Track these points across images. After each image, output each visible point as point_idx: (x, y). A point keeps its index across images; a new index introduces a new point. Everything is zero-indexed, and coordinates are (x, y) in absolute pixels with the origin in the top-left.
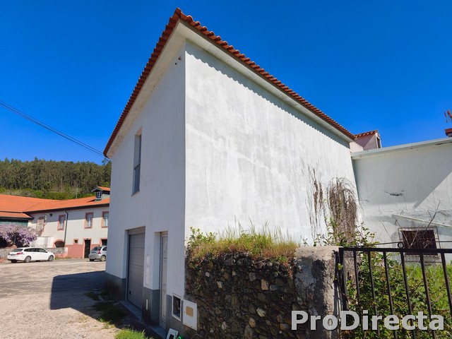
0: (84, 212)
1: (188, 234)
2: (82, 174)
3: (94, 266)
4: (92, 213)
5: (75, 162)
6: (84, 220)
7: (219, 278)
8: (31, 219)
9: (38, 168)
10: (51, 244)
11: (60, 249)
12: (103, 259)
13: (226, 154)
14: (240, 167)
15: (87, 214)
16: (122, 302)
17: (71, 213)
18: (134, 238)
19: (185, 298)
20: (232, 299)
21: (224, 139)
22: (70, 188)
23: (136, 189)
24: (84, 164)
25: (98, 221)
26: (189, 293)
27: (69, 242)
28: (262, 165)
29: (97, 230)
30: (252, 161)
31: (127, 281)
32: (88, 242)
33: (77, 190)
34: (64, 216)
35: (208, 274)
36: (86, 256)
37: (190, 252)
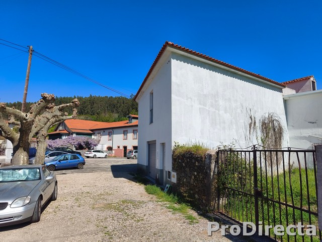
0: (123, 130)
1: (173, 144)
2: (118, 105)
3: (130, 161)
4: (127, 131)
5: (114, 97)
6: (122, 135)
7: (183, 162)
8: (94, 134)
9: (92, 101)
10: (105, 149)
11: (110, 151)
12: (135, 158)
13: (192, 106)
14: (200, 113)
15: (124, 131)
16: (147, 177)
17: (115, 130)
18: (151, 145)
19: (172, 171)
20: (187, 169)
21: (191, 99)
22: (111, 113)
23: (151, 122)
24: (119, 98)
25: (130, 135)
26: (173, 169)
27: (115, 147)
28: (214, 110)
29: (131, 141)
30: (208, 109)
31: (148, 167)
32: (125, 148)
33: (116, 115)
34: (111, 132)
35: (180, 161)
36: (125, 156)
37: (174, 152)
